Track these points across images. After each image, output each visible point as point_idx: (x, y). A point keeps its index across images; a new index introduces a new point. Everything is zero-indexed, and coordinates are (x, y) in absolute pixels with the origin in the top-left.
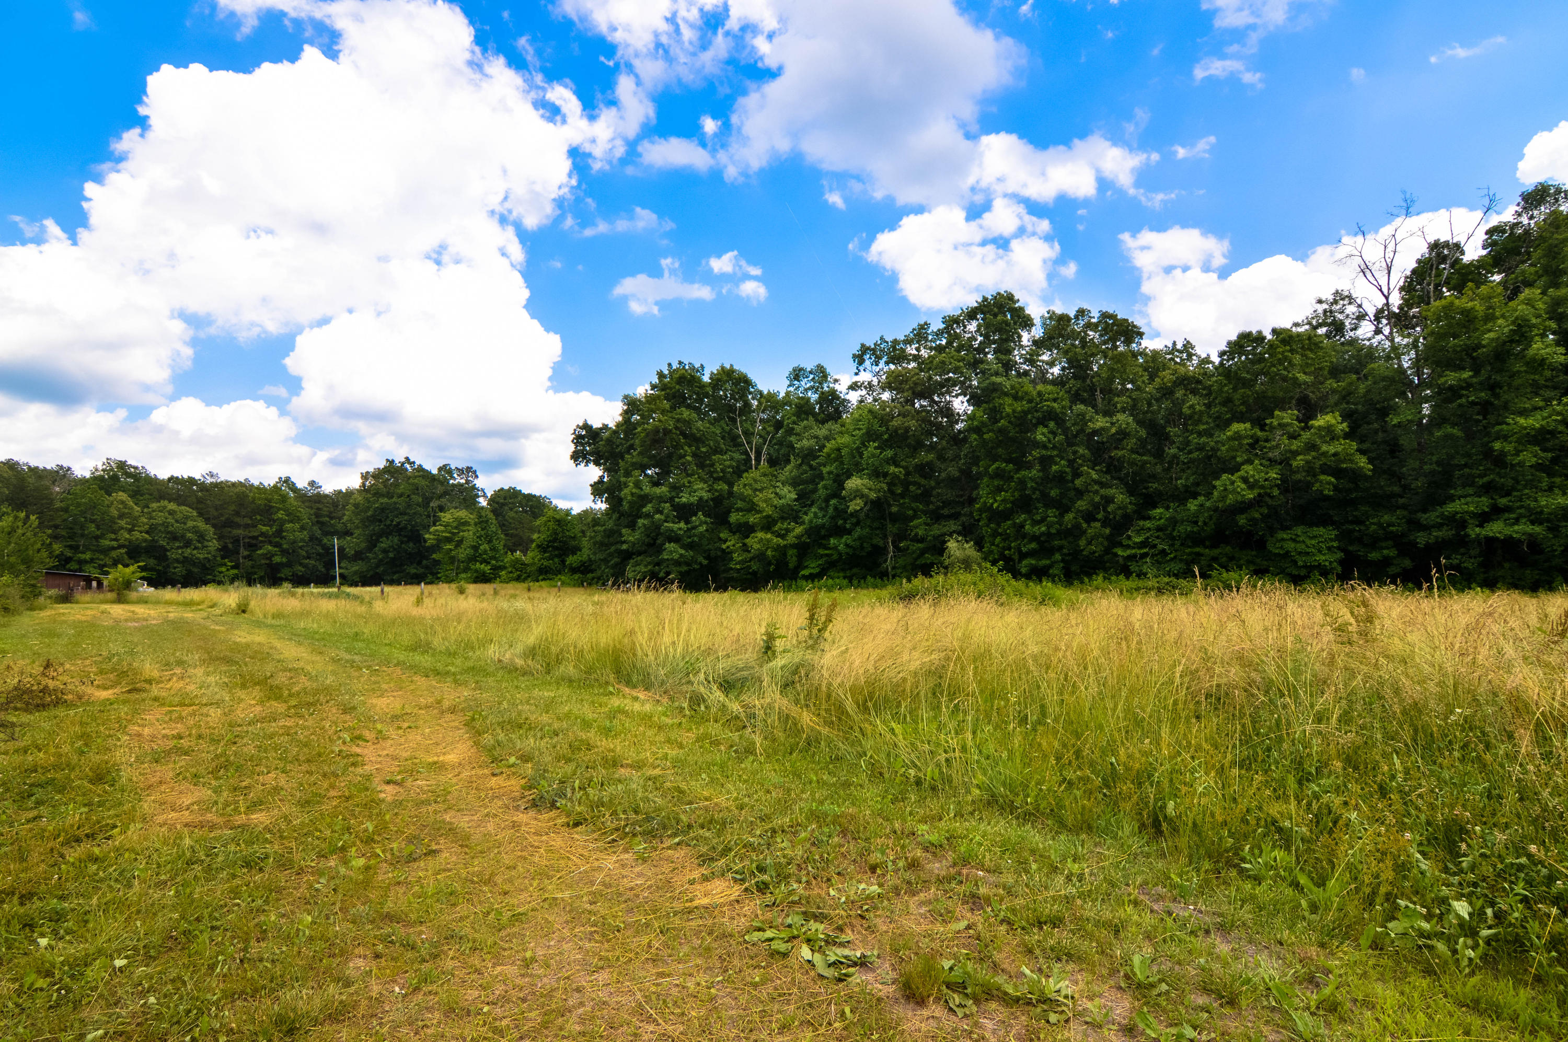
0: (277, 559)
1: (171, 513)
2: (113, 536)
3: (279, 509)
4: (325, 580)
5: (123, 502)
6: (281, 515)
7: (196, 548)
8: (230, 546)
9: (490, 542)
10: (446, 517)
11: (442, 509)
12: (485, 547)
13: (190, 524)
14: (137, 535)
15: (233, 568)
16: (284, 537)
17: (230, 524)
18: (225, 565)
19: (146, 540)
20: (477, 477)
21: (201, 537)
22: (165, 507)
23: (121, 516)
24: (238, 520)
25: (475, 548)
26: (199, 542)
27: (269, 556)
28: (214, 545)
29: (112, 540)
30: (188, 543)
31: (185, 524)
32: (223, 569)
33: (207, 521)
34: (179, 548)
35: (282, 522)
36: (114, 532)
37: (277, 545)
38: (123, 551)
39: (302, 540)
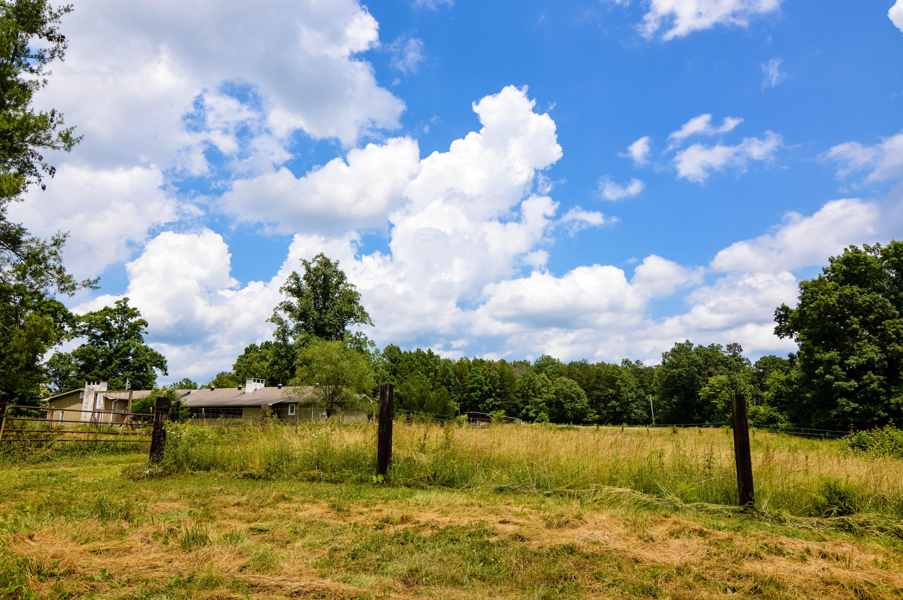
0: (618, 409)
1: (565, 383)
2: (540, 396)
3: (618, 379)
4: (647, 422)
5: (543, 378)
6: (618, 382)
7: (577, 402)
8: (594, 401)
10: (712, 380)
11: (711, 375)
13: (574, 389)
14: (550, 396)
15: (597, 414)
16: (621, 396)
17: (594, 388)
18: (593, 412)
19: (554, 399)
20: (742, 350)
21: (578, 395)
22: (562, 380)
23: (543, 386)
24: (597, 386)
26: (578, 399)
27: (613, 407)
28: (585, 400)
29: (539, 398)
30: (573, 399)
31: (571, 389)
32: (592, 415)
33: (582, 387)
34: (569, 402)
35: (620, 387)
36: (540, 394)
37: (619, 401)
38: (544, 404)
39: (632, 398)
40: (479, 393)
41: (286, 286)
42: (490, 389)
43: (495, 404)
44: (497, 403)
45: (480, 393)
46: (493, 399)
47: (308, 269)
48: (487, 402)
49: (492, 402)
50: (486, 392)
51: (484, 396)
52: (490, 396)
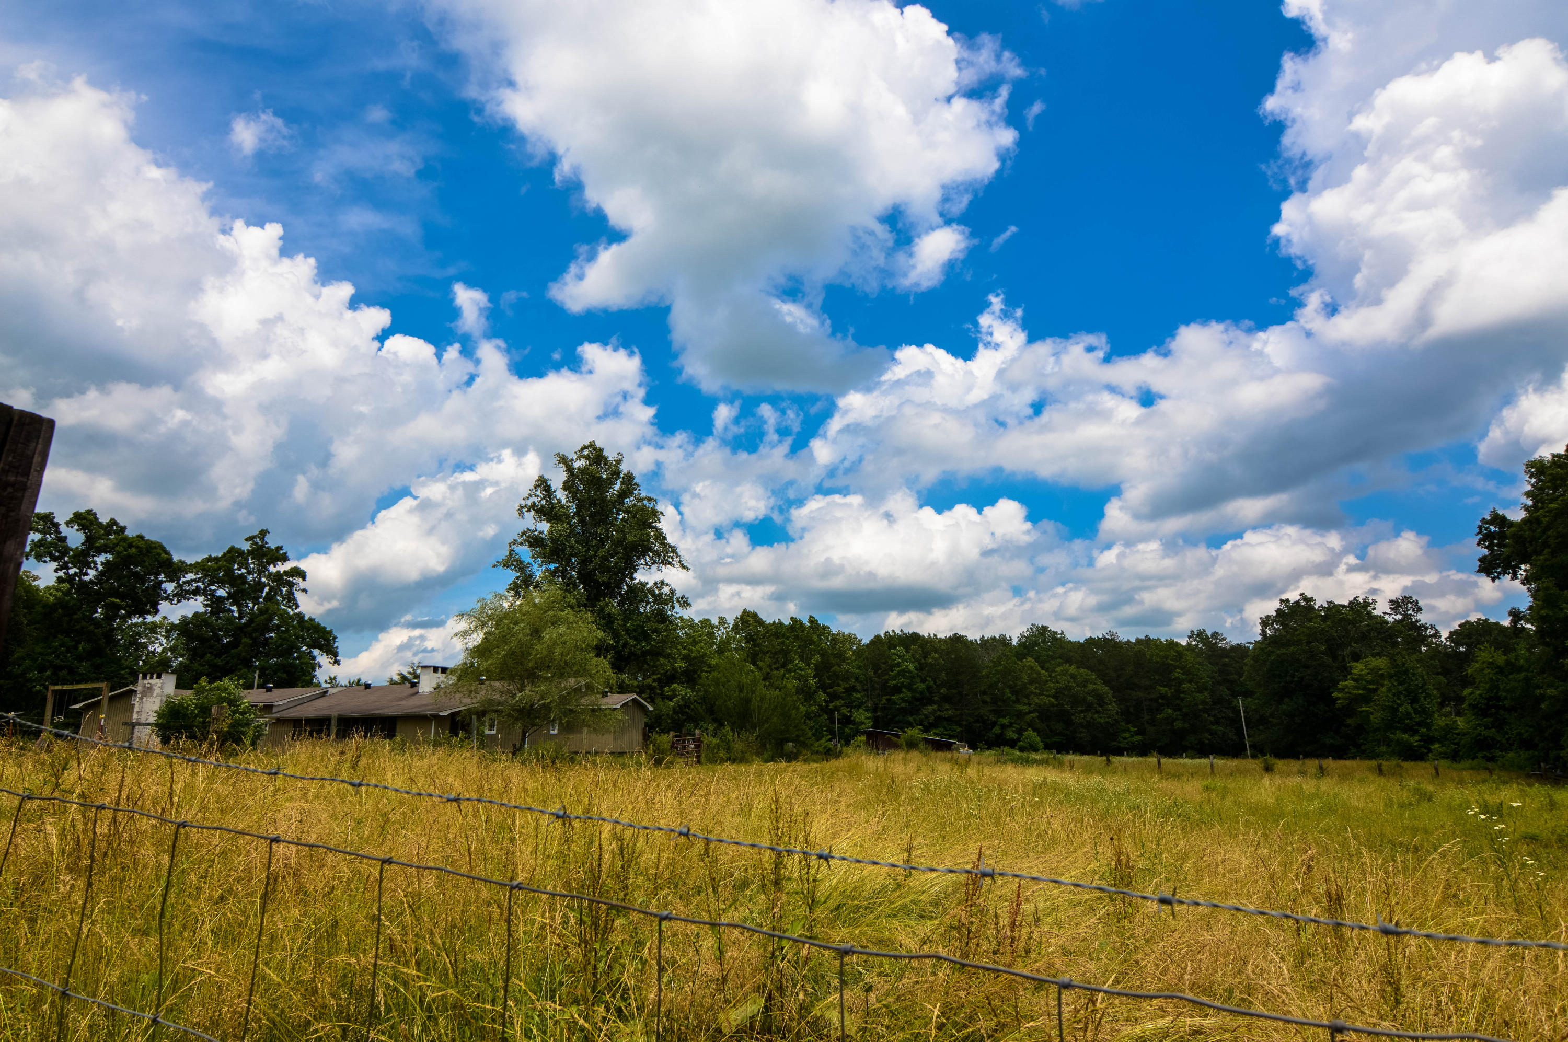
0: (1179, 725)
1: (1073, 676)
2: (1026, 701)
3: (1176, 667)
4: (1234, 750)
5: (1031, 668)
6: (1177, 673)
7: (1097, 712)
8: (1131, 709)
9: (1414, 700)
10: (1358, 668)
11: (1356, 657)
12: (1406, 708)
13: (1091, 687)
14: (1046, 700)
15: (1137, 733)
16: (1182, 700)
17: (1131, 686)
18: (1128, 730)
19: (1053, 705)
20: (1420, 609)
21: (1100, 698)
22: (1067, 671)
23: (1032, 682)
24: (1137, 681)
25: (1394, 710)
26: (1100, 706)
27: (1168, 721)
28: (1114, 708)
29: (1025, 704)
30: (1089, 707)
31: (1085, 686)
32: (1127, 735)
33: (1107, 683)
34: (1082, 712)
35: (1181, 682)
36: (1027, 697)
37: (1179, 709)
38: (1034, 715)
39: (1204, 702)
40: (906, 694)
41: (529, 503)
42: (929, 688)
43: (940, 717)
44: (945, 714)
45: (909, 694)
46: (935, 707)
47: (570, 470)
48: (925, 712)
49: (934, 711)
50: (921, 693)
51: (917, 700)
52: (931, 702)
